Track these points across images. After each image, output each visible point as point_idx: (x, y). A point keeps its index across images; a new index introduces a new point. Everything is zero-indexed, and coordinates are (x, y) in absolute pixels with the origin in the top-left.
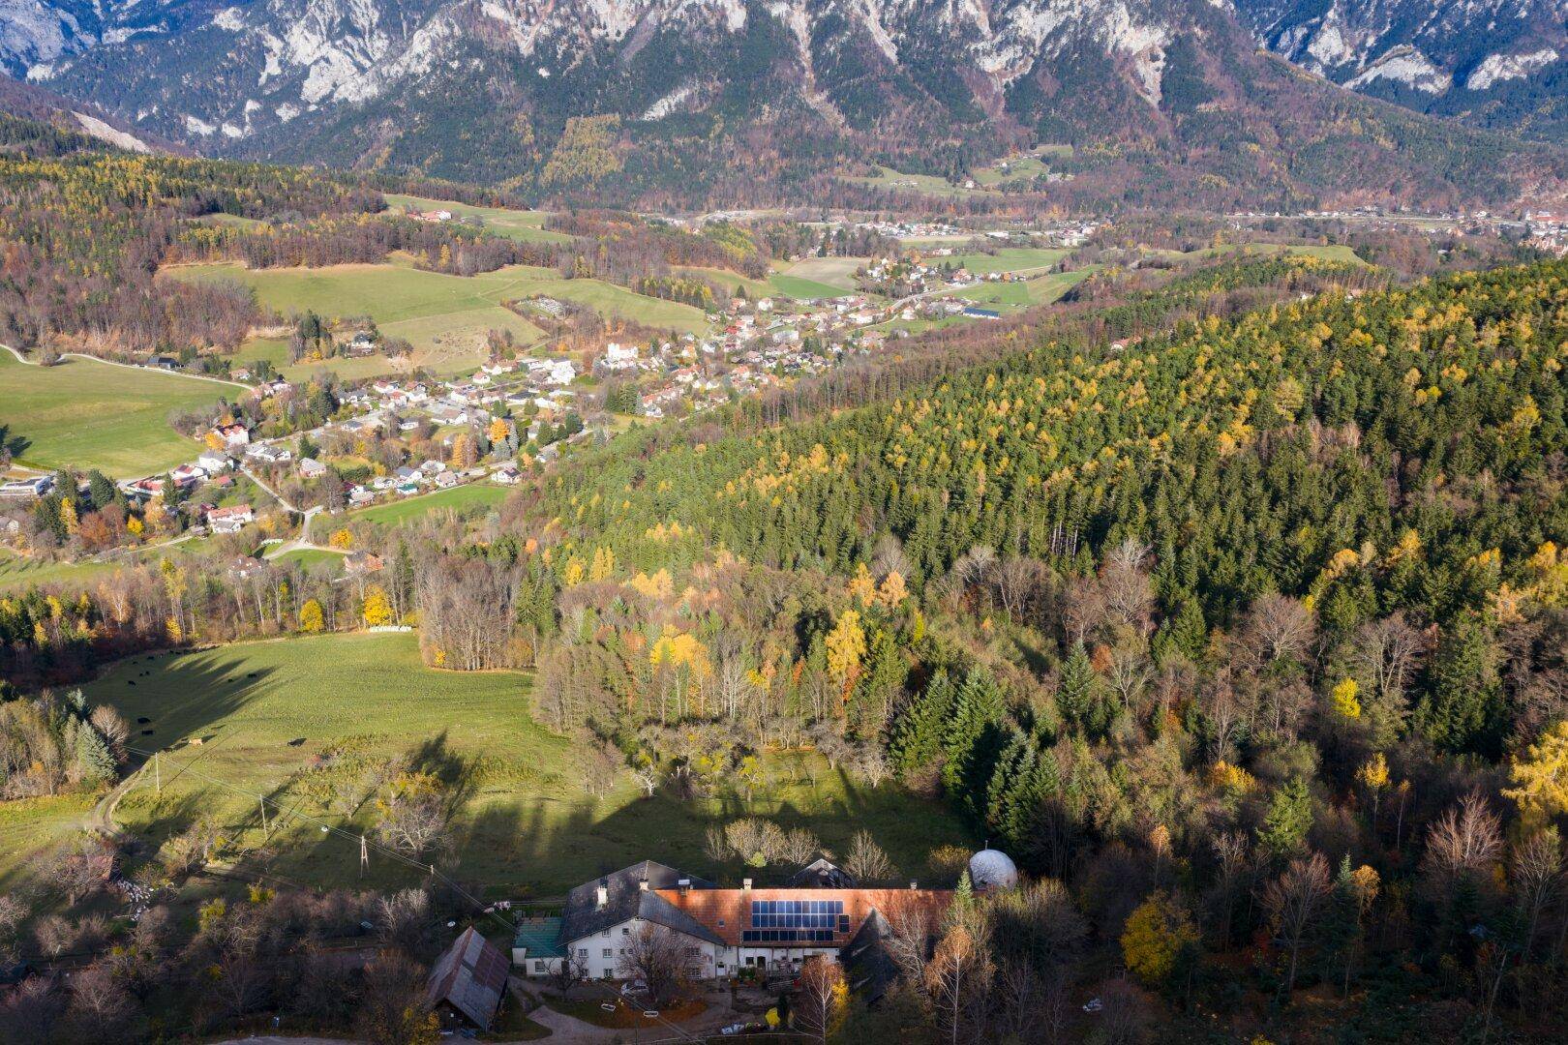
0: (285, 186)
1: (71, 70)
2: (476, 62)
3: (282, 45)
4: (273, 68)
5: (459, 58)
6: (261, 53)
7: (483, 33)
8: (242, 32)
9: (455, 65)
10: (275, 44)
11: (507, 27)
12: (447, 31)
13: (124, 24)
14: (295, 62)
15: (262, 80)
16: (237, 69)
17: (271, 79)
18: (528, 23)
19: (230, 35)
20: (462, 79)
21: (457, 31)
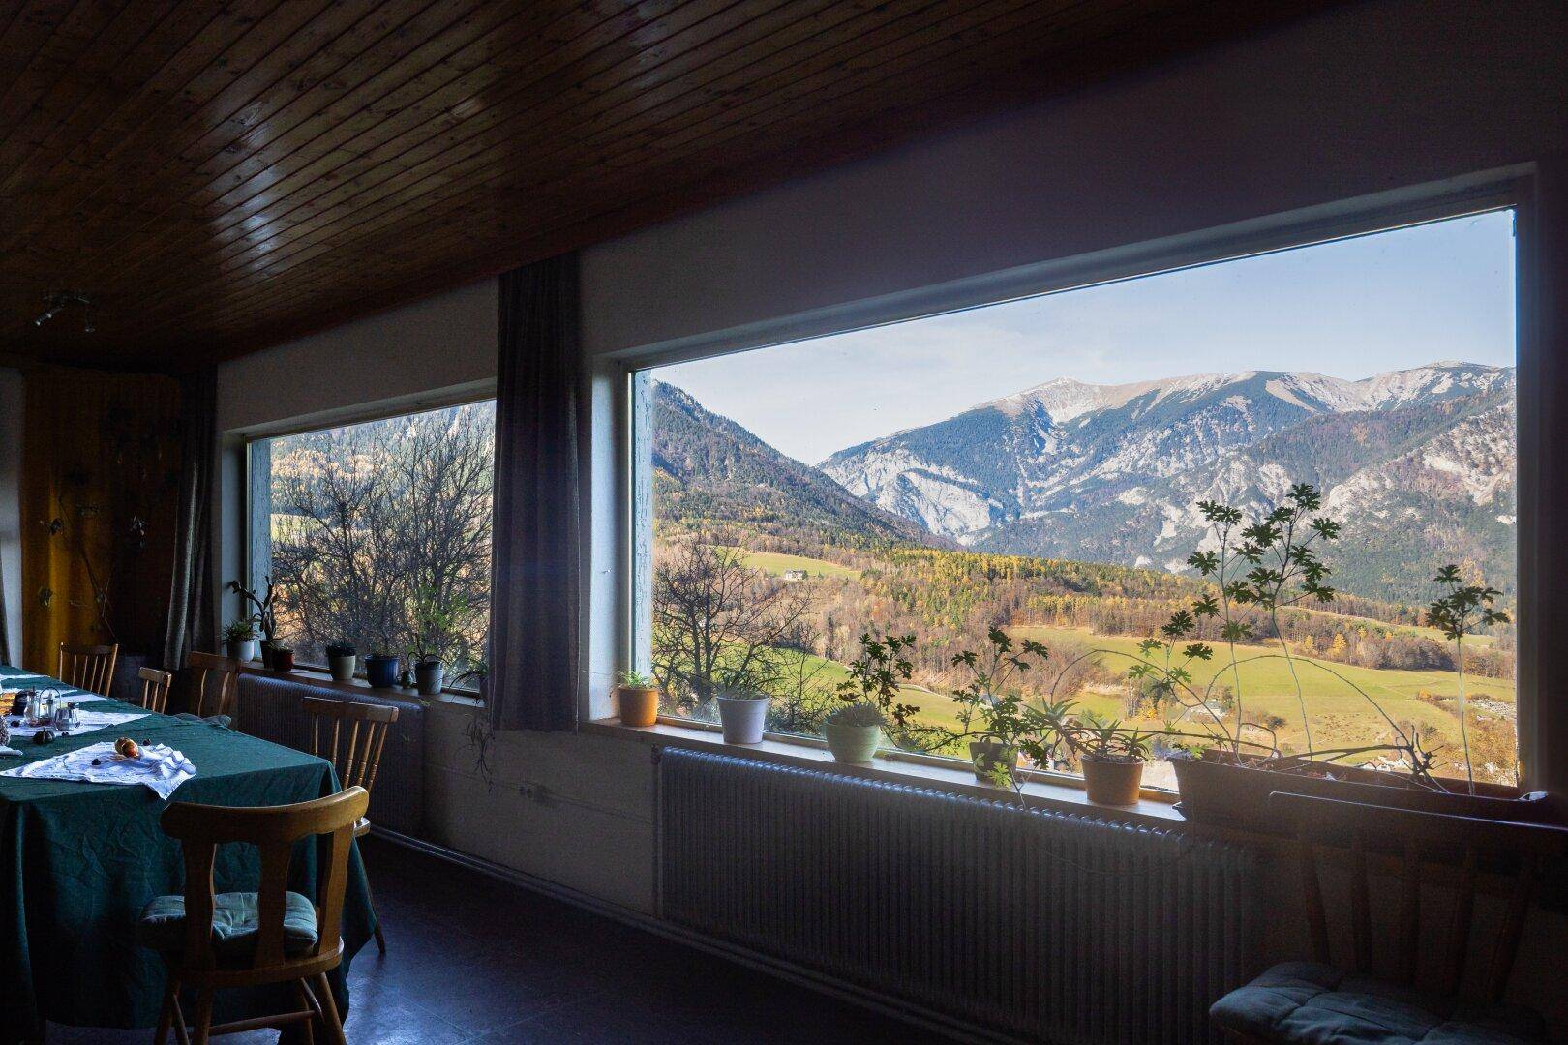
0: (1152, 583)
1: (989, 539)
2: (1410, 511)
3: (1180, 513)
4: (1169, 531)
5: (1389, 508)
6: (1159, 520)
7: (1423, 484)
8: (1144, 505)
9: (1383, 515)
10: (1173, 513)
11: (1458, 479)
12: (1375, 484)
13: (1041, 508)
14: (1193, 526)
15: (1156, 542)
16: (1134, 534)
17: (1165, 540)
18: (1487, 473)
19: (1132, 508)
20: (1388, 528)
21: (1389, 484)
